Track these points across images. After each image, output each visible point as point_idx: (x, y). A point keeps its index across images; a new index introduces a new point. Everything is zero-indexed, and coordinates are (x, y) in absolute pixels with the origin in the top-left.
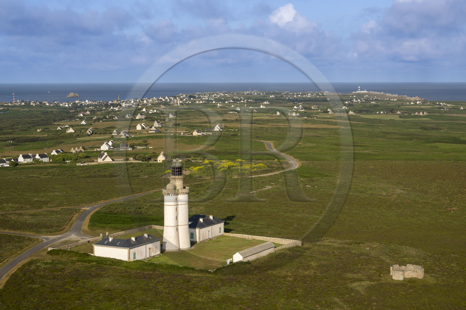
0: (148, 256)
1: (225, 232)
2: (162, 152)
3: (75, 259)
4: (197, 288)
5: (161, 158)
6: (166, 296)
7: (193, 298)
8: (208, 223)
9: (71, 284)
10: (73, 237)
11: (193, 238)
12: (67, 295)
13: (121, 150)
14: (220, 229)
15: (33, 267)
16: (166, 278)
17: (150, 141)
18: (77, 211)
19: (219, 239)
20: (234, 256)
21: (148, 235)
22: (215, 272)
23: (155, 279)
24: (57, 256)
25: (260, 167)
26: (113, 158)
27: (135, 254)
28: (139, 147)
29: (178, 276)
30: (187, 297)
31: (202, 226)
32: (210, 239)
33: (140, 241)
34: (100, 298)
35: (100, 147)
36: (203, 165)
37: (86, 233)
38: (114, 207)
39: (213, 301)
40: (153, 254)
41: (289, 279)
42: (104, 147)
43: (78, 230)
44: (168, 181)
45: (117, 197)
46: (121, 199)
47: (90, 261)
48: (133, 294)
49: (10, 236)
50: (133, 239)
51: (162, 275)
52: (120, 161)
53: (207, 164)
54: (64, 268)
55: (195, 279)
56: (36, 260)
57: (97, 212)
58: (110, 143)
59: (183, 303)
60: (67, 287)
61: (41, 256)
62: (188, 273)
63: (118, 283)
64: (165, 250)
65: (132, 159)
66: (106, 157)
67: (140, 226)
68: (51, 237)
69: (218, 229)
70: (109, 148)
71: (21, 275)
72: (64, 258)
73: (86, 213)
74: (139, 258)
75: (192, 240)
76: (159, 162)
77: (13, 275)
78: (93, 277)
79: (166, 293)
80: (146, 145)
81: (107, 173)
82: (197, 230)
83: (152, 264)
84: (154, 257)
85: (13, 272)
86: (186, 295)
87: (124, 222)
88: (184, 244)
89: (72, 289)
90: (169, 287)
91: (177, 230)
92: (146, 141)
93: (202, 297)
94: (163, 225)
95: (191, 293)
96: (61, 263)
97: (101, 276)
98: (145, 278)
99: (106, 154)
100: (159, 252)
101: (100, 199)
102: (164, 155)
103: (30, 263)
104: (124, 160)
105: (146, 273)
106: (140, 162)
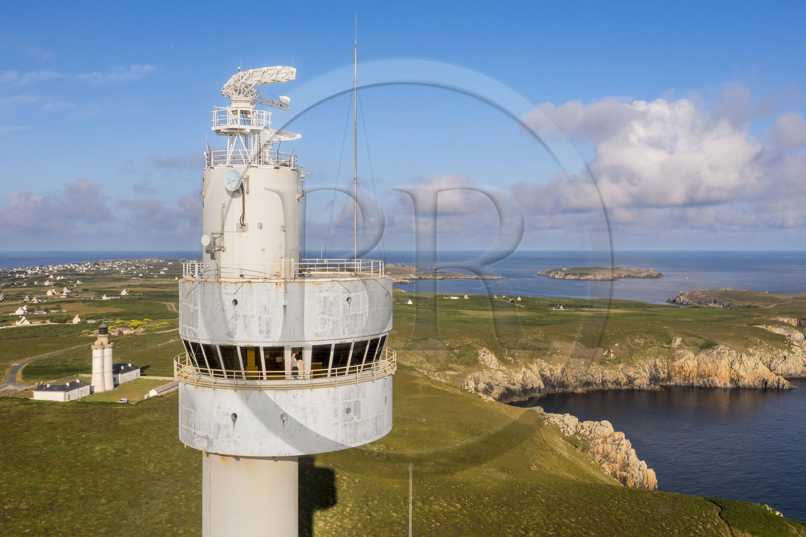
0: (80, 397)
1: (141, 376)
2: (77, 315)
3: (17, 403)
4: (123, 416)
5: (76, 320)
6: (100, 423)
7: (121, 423)
8: (128, 370)
9: (19, 421)
10: (11, 387)
11: (116, 381)
12: (16, 429)
13: (36, 313)
14: (137, 373)
16: (97, 411)
17: (62, 305)
18: (8, 367)
19: (137, 381)
20: (150, 392)
21: (80, 381)
22: (136, 404)
23: (88, 412)
25: (165, 325)
26: (31, 321)
27: (69, 396)
28: (52, 311)
29: (107, 409)
30: (116, 423)
31: (123, 372)
32: (129, 382)
33: (74, 386)
34: (45, 429)
35: (15, 312)
36: (115, 324)
37: (20, 384)
38: (42, 362)
39: (137, 424)
40: (83, 396)
42: (19, 312)
43: (13, 381)
44: (96, 339)
45: (42, 354)
46: (46, 355)
47: (31, 404)
48: (73, 424)
50: (68, 384)
51: (94, 409)
52: (37, 323)
53: (119, 324)
54: (9, 410)
55: (121, 410)
57: (27, 367)
58: (25, 308)
59: (113, 427)
60: (15, 423)
62: (115, 406)
63: (58, 418)
64: (93, 392)
65: (48, 321)
66: (24, 320)
67: (69, 375)
69: (135, 374)
70: (24, 313)
72: (7, 403)
73: (16, 368)
74: (72, 398)
75: (115, 383)
76: (74, 323)
78: (36, 415)
79: (99, 422)
80: (59, 309)
81: (28, 334)
82: (120, 375)
83: (85, 402)
84: (85, 397)
86: (115, 422)
87: (53, 373)
88: (109, 386)
89: (20, 425)
90: (100, 417)
91: (103, 375)
92: (59, 306)
93: (128, 422)
94: (91, 373)
95: (119, 420)
96: (5, 406)
97: (43, 414)
98: (80, 412)
99: (24, 318)
100: (88, 393)
101: (27, 357)
102: (79, 317)
104: (42, 323)
105: (80, 409)
106: (58, 324)
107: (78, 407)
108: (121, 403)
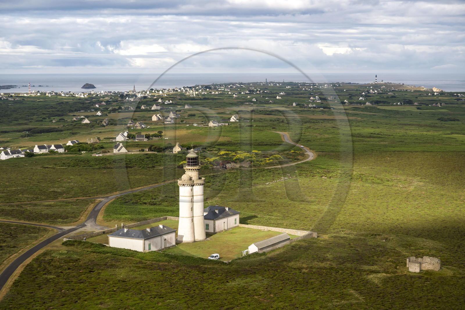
0: (163, 247)
1: (240, 223)
2: (178, 144)
3: (90, 250)
4: (212, 279)
5: (177, 149)
6: (182, 287)
8: (224, 215)
9: (87, 275)
10: (89, 227)
11: (208, 229)
12: (82, 285)
13: (136, 141)
14: (236, 220)
15: (48, 258)
16: (181, 269)
18: (92, 202)
19: (234, 231)
20: (249, 247)
21: (164, 227)
22: (231, 263)
23: (170, 271)
24: (72, 247)
25: (276, 159)
26: (128, 148)
27: (150, 245)
28: (154, 138)
29: (193, 267)
30: (203, 289)
31: (218, 217)
32: (225, 231)
33: (156, 233)
34: (115, 289)
35: (115, 138)
36: (218, 156)
37: (100, 224)
38: (129, 198)
39: (229, 293)
41: (304, 270)
42: (120, 138)
44: (184, 172)
45: (133, 188)
46: (137, 190)
47: (105, 253)
48: (148, 285)
49: (25, 227)
50: (148, 230)
51: (177, 266)
52: (135, 152)
53: (223, 155)
54: (79, 259)
55: (210, 271)
56: (51, 251)
57: (112, 203)
58: (126, 134)
59: (198, 295)
60: (82, 277)
61: (57, 246)
62: (203, 264)
63: (133, 274)
64: (180, 242)
65: (147, 150)
66: (121, 147)
68: (66, 228)
69: (233, 221)
70: (125, 139)
71: (35, 266)
72: (79, 249)
74: (154, 249)
75: (207, 231)
76: (174, 152)
77: (28, 265)
78: (108, 267)
79: (180, 284)
80: (161, 136)
81: (122, 164)
83: (167, 255)
84: (168, 248)
85: (28, 262)
86: (201, 287)
87: (139, 213)
88: (200, 236)
89: (87, 280)
90: (184, 278)
91: (192, 220)
92: (161, 132)
94: (178, 216)
95: (206, 285)
96: (76, 253)
97: (117, 267)
98: (160, 269)
99: (121, 145)
100: (174, 243)
101: (116, 190)
102: (180, 146)
103: (45, 254)
104: (140, 151)
105: (161, 264)
106: (156, 153)
107: (159, 261)
108: (211, 260)
